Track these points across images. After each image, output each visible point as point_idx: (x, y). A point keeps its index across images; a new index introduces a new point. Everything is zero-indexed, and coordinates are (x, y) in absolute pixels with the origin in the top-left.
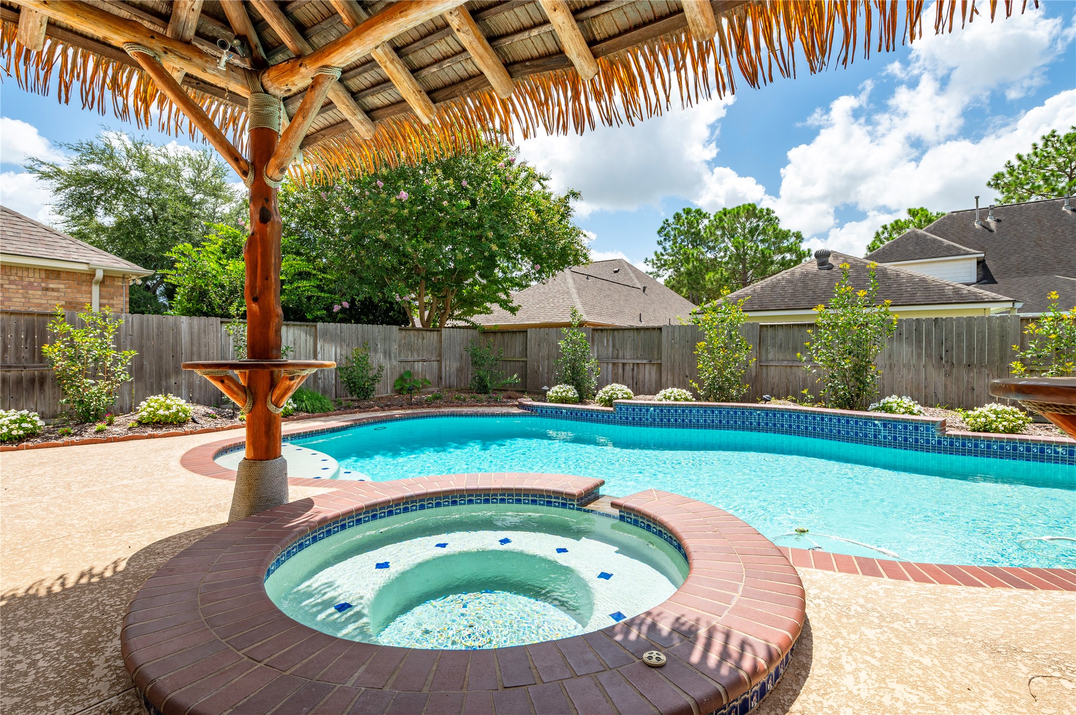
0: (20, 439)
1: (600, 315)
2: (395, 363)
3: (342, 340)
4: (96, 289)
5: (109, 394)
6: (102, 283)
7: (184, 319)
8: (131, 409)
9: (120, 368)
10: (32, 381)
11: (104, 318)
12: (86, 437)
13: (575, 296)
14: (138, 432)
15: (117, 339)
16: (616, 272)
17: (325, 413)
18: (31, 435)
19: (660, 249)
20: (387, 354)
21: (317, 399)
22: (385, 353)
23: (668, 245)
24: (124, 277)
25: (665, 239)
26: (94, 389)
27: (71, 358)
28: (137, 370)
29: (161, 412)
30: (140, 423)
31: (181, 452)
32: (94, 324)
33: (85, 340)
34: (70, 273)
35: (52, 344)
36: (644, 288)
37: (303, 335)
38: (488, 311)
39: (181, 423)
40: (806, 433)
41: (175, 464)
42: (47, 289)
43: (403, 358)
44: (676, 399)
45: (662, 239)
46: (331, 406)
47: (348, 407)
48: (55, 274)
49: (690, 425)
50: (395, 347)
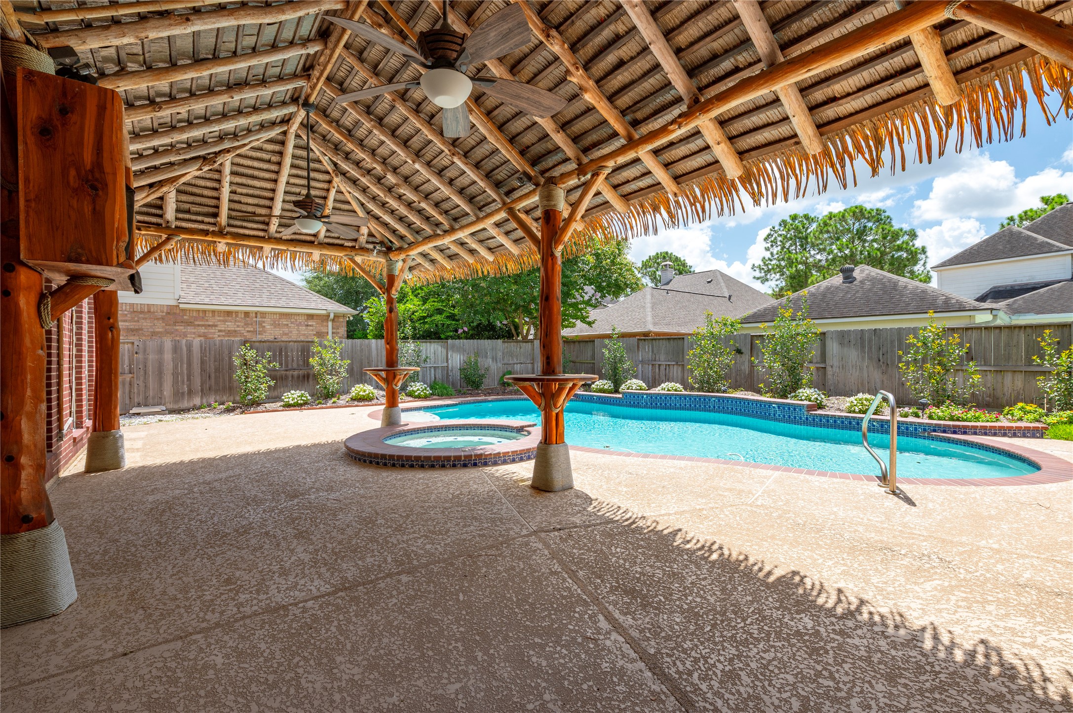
0: (301, 405)
1: (668, 324)
2: (500, 365)
3: (464, 351)
4: (330, 324)
5: (338, 383)
6: (333, 320)
7: (374, 341)
8: (348, 392)
9: (342, 370)
10: (304, 376)
11: (335, 343)
12: (328, 405)
13: (649, 309)
14: (351, 403)
15: (341, 355)
16: (709, 282)
17: (449, 396)
18: (305, 403)
19: (768, 255)
20: (494, 359)
21: (444, 388)
22: (493, 358)
23: (775, 250)
24: (344, 316)
25: (772, 246)
26: (331, 381)
27: (321, 365)
28: (350, 371)
29: (361, 393)
30: (352, 399)
31: (368, 412)
32: (331, 347)
33: (327, 355)
34: (318, 316)
35: (313, 357)
36: (730, 297)
37: (440, 348)
38: (574, 326)
39: (371, 399)
40: (741, 413)
41: (365, 416)
42: (307, 326)
43: (505, 361)
44: (669, 390)
45: (769, 245)
46: (454, 393)
47: (464, 393)
48: (311, 317)
49: (670, 408)
50: (500, 354)
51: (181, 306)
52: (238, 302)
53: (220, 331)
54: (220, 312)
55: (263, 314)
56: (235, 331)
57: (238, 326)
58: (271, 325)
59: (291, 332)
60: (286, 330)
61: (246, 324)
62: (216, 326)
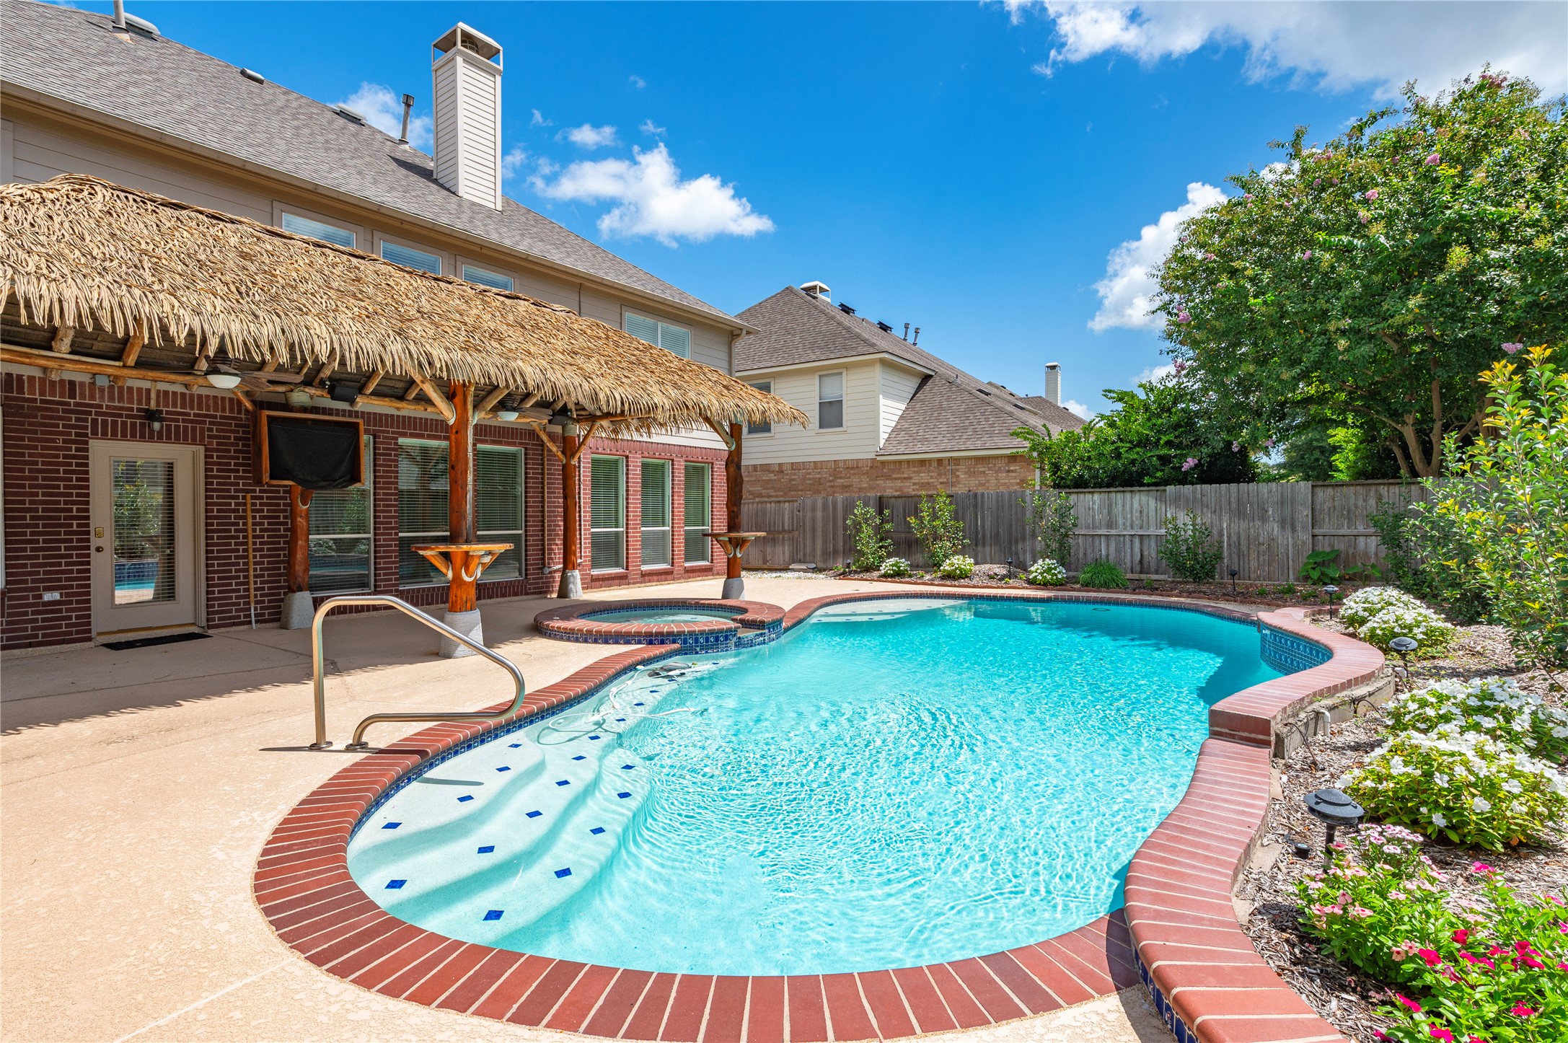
2: (1303, 536)
3: (1204, 506)
20: (1288, 524)
34: (1022, 457)
48: (1012, 459)
50: (1304, 513)
51: (879, 458)
52: (933, 448)
53: (914, 484)
54: (914, 461)
55: (956, 461)
56: (929, 483)
57: (932, 477)
58: (966, 473)
59: (988, 481)
60: (982, 479)
61: (940, 474)
62: (911, 478)
